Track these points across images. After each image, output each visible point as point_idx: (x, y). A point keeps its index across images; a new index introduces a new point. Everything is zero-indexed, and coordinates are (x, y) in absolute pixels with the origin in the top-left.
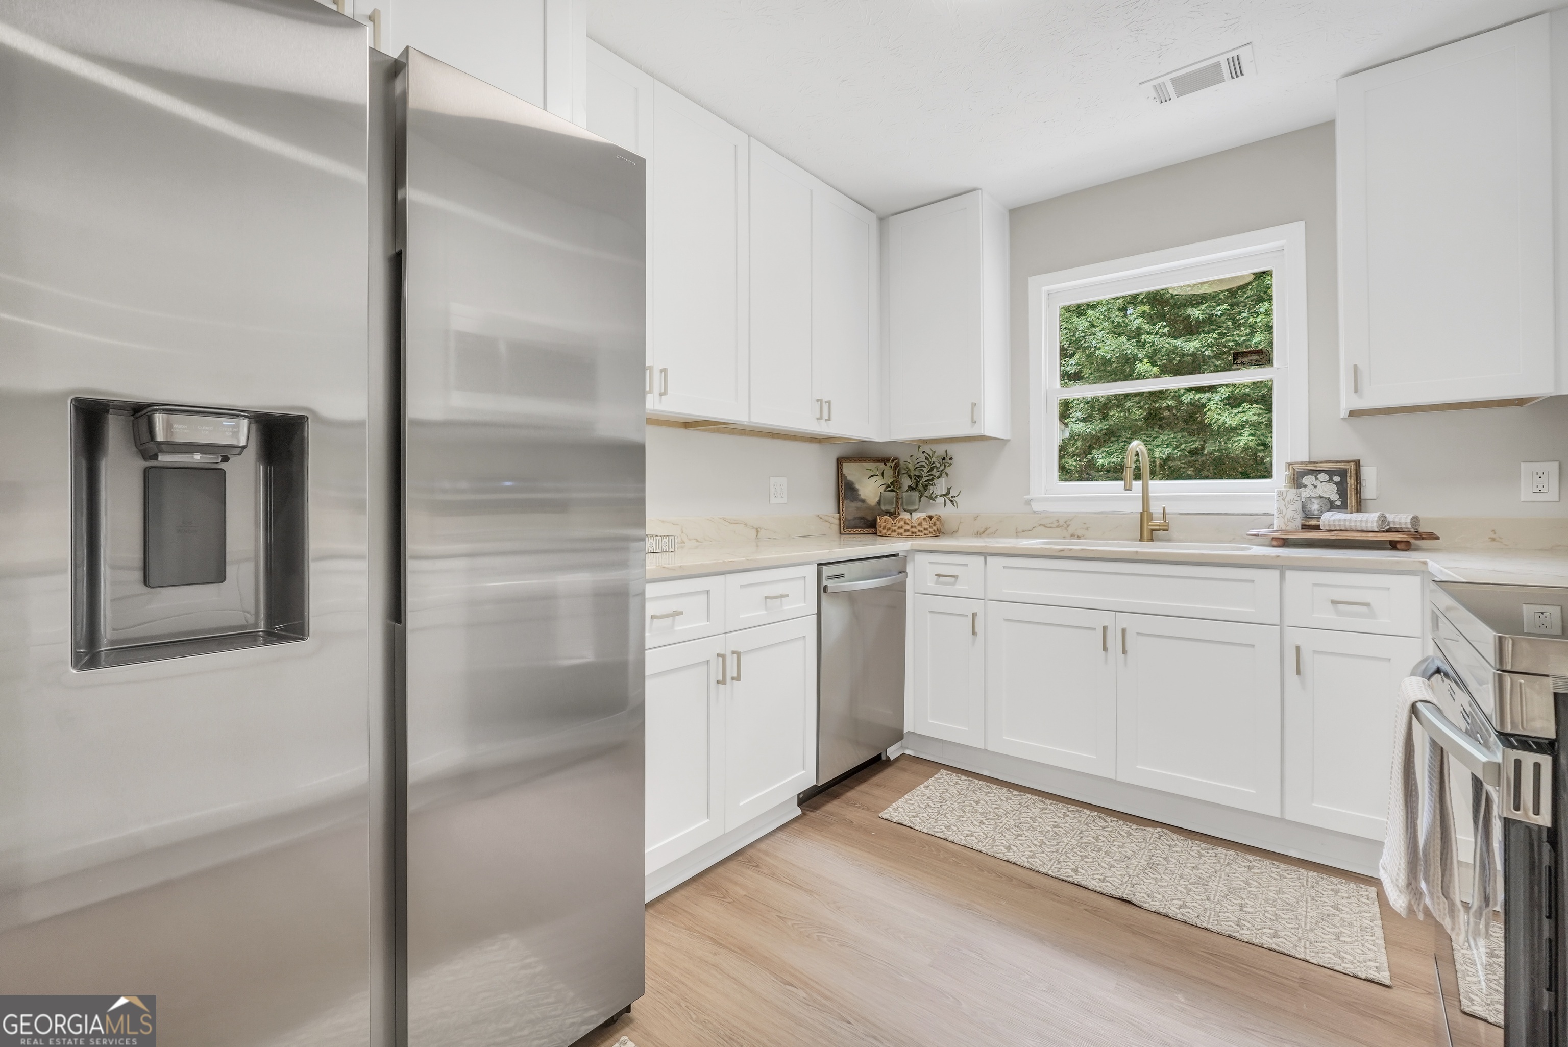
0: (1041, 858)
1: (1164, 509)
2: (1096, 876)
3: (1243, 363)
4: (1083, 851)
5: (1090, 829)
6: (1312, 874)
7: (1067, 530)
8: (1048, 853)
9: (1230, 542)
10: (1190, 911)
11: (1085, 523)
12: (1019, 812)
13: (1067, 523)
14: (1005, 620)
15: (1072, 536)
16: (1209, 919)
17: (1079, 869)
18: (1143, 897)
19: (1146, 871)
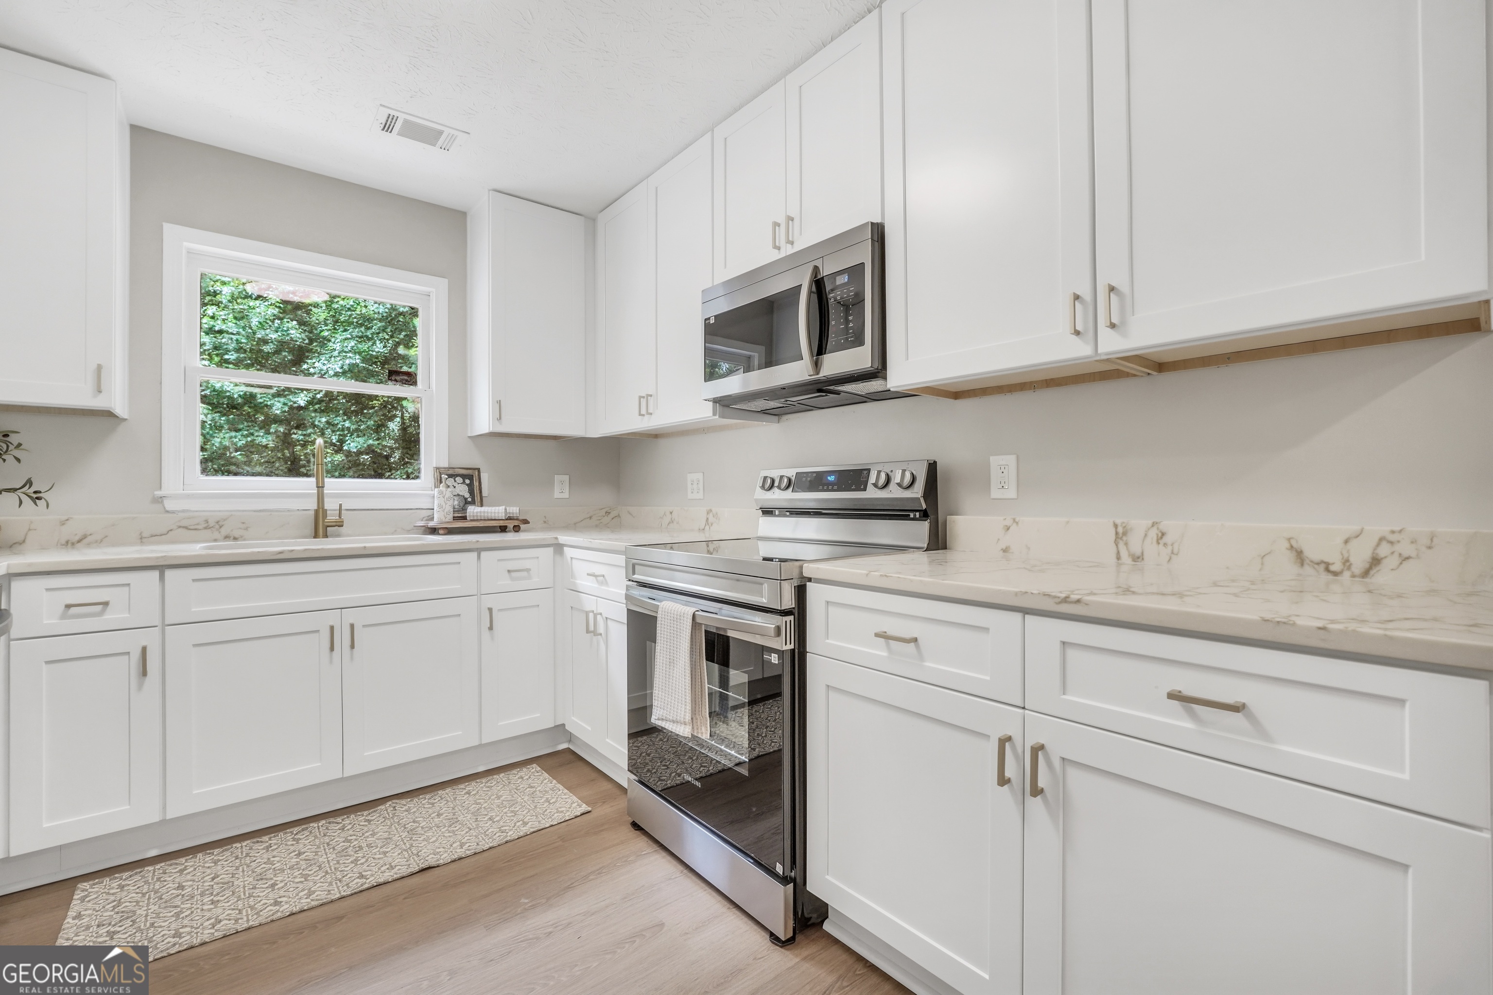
0: (320, 889)
1: (341, 505)
2: (383, 869)
3: (396, 380)
4: (348, 857)
5: (333, 838)
6: (502, 775)
7: (220, 532)
8: (322, 880)
9: (393, 534)
10: (470, 844)
11: (243, 523)
12: (245, 866)
13: (220, 523)
14: (195, 645)
15: (227, 537)
16: (485, 841)
17: (363, 873)
18: (432, 858)
19: (413, 839)
